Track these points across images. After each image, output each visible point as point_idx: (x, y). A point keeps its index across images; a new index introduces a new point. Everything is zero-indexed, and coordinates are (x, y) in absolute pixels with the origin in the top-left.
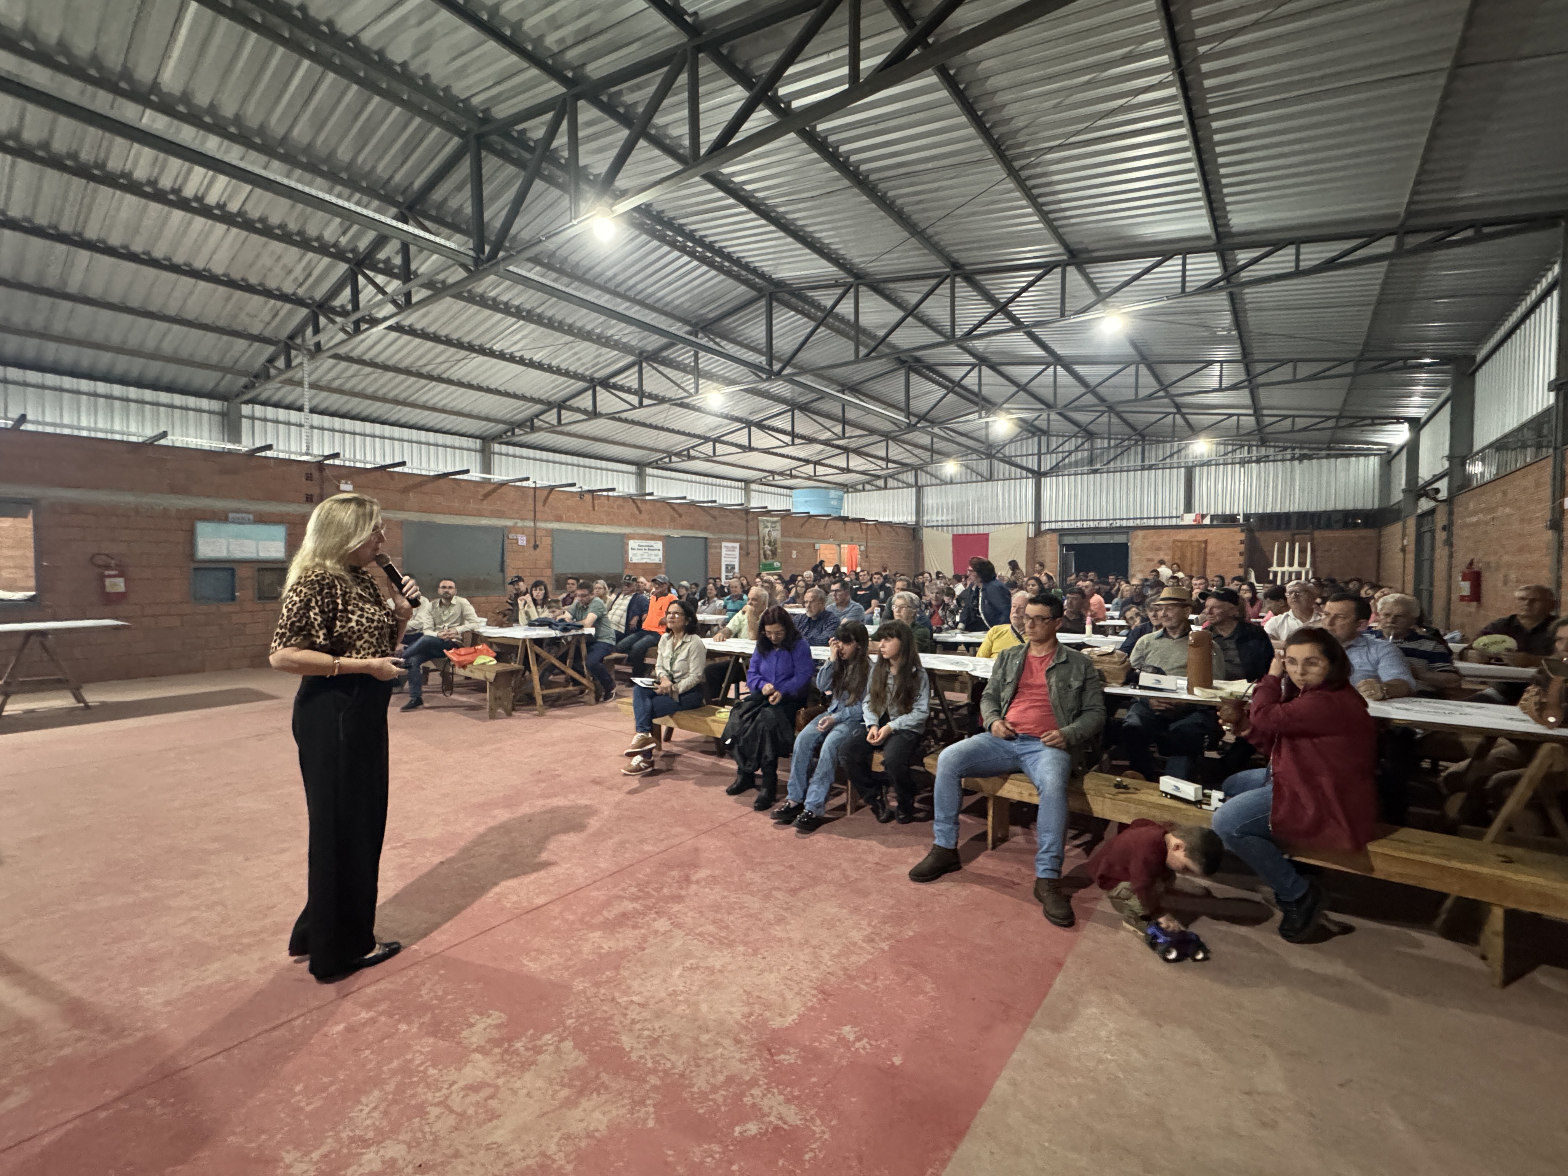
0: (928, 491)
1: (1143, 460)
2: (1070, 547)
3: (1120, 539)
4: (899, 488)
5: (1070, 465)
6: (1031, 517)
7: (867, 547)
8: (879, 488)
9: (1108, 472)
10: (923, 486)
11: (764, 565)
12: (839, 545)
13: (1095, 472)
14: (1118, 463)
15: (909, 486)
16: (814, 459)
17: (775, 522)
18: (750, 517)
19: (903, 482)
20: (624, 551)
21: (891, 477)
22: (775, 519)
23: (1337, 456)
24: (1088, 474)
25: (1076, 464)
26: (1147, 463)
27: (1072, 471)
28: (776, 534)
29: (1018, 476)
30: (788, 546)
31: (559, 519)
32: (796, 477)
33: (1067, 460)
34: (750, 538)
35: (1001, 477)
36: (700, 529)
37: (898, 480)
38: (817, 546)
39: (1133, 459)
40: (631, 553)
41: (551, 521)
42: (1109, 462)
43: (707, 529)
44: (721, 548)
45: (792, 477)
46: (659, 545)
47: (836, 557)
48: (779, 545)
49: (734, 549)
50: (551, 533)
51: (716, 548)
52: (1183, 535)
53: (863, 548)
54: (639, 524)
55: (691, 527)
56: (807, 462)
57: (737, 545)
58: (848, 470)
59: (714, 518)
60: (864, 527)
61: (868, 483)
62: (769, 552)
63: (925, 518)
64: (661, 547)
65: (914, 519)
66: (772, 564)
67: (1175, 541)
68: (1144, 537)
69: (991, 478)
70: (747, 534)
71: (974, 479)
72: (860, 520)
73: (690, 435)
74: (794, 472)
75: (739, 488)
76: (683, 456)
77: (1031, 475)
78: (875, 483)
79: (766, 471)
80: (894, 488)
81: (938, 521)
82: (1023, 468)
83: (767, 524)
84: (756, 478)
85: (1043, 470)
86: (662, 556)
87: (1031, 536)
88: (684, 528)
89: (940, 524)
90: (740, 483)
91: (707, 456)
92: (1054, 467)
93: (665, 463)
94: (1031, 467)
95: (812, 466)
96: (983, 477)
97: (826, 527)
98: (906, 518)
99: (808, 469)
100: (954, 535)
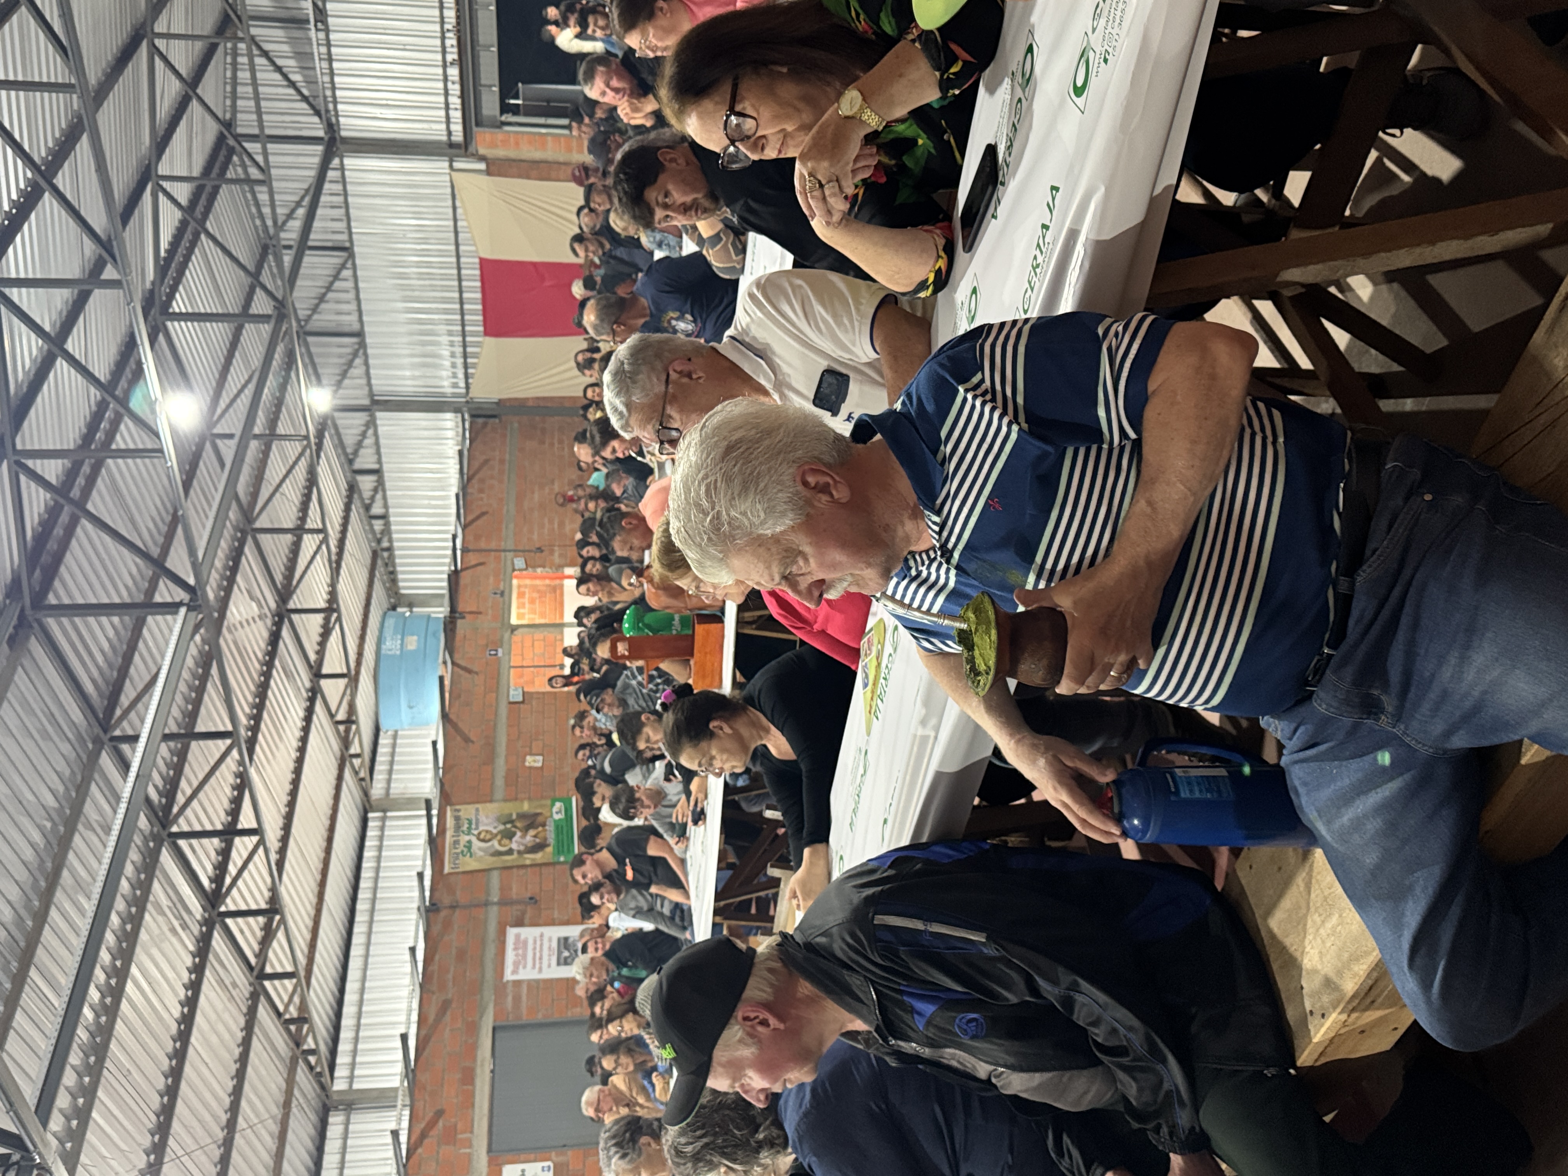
0: (380, 384)
2: (507, 90)
4: (377, 444)
5: (307, 68)
6: (443, 165)
7: (516, 551)
10: (371, 394)
11: (559, 851)
12: (514, 629)
15: (372, 423)
16: (304, 678)
17: (457, 818)
18: (446, 900)
19: (364, 435)
21: (351, 462)
22: (450, 822)
24: (327, 31)
25: (304, 57)
27: (321, 66)
28: (487, 817)
29: (339, 187)
30: (518, 781)
32: (352, 709)
33: (296, 77)
34: (495, 896)
35: (342, 226)
36: (472, 1049)
37: (359, 445)
38: (516, 695)
43: (473, 1028)
44: (517, 983)
46: (511, 1173)
47: (539, 635)
48: (513, 809)
49: (520, 944)
51: (517, 999)
53: (519, 563)
55: (469, 1077)
56: (314, 693)
57: (512, 933)
58: (332, 608)
59: (445, 1006)
60: (473, 559)
62: (529, 838)
63: (449, 390)
64: (518, 1168)
65: (449, 415)
66: (558, 826)
69: (347, 250)
70: (487, 904)
71: (350, 284)
72: (454, 578)
73: (246, 1044)
74: (341, 716)
75: (382, 828)
76: (300, 1030)
77: (336, 162)
78: (367, 494)
79: (340, 778)
80: (378, 453)
81: (454, 365)
82: (321, 178)
83: (461, 847)
84: (357, 794)
85: (321, 133)
86: (540, 1165)
87: (482, 166)
88: (469, 1101)
89: (460, 361)
90: (371, 824)
91: (299, 982)
92: (312, 106)
93: (319, 1061)
94: (316, 160)
95: (324, 683)
96: (343, 266)
97: (469, 671)
98: (450, 434)
99: (333, 689)
100: (487, 333)
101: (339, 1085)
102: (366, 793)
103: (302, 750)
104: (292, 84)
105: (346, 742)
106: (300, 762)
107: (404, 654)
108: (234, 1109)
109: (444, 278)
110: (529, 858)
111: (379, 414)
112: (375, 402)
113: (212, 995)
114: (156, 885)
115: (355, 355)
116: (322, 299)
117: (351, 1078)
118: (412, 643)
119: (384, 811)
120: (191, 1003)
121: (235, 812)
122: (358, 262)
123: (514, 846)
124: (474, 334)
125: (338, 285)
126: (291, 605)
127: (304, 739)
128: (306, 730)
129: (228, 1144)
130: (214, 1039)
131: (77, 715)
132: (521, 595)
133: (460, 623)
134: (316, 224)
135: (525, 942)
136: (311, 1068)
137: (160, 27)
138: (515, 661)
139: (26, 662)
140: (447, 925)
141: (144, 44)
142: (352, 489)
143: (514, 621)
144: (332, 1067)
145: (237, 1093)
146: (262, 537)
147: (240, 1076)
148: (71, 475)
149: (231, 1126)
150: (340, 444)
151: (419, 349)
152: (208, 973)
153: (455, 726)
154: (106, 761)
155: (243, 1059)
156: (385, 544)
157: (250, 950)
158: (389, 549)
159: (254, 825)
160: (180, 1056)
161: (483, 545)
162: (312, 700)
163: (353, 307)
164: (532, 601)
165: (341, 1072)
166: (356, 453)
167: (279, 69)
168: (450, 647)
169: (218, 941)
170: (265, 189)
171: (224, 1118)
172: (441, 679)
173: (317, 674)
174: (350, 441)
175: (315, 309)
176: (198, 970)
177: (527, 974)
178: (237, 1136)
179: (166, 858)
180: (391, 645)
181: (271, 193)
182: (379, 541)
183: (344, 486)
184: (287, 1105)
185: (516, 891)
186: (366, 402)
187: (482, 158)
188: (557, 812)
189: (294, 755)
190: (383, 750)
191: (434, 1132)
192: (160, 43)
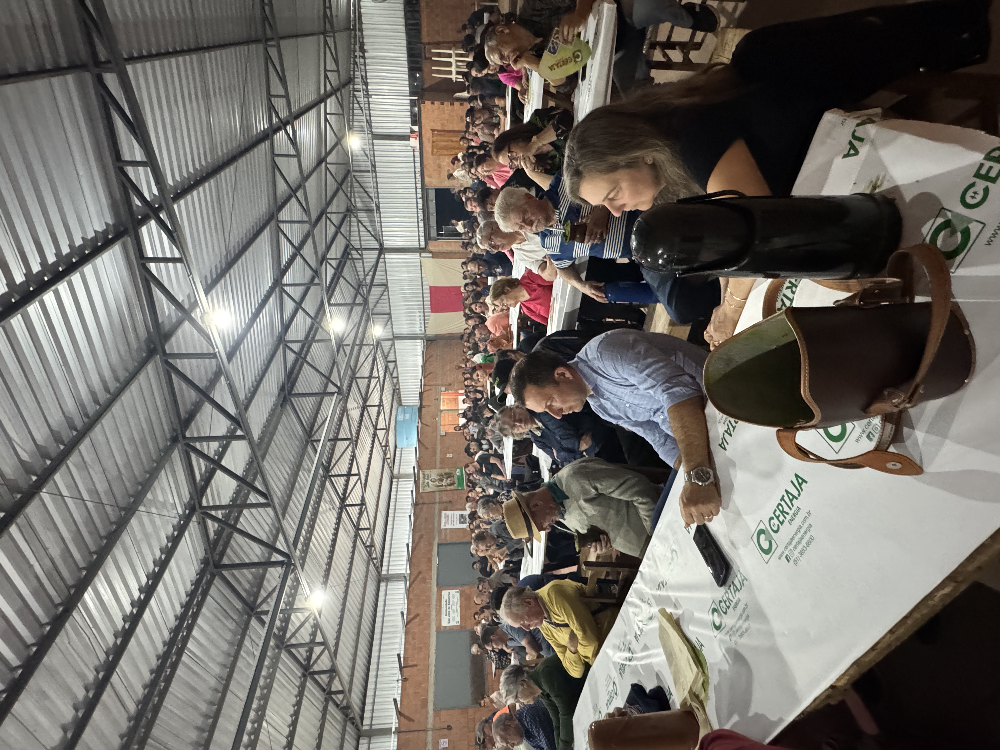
1: (368, 171)
2: (439, 229)
3: (432, 195)
4: (395, 352)
5: (373, 225)
6: (417, 255)
7: (442, 385)
8: (396, 366)
9: (378, 198)
10: (393, 334)
11: (459, 485)
12: (442, 411)
13: (378, 208)
14: (371, 191)
15: (393, 345)
16: (372, 430)
17: (424, 474)
18: (421, 501)
19: (390, 349)
20: (451, 630)
21: (386, 358)
22: (421, 476)
23: (361, 23)
24: (380, 213)
25: (372, 222)
26: (370, 169)
27: (378, 224)
28: (434, 474)
29: (383, 265)
30: (444, 462)
31: (425, 704)
32: (387, 441)
33: (370, 229)
34: (437, 500)
35: (384, 277)
36: (431, 551)
37: (389, 352)
38: (443, 433)
39: (367, 179)
40: (453, 623)
41: (427, 713)
42: (370, 197)
43: (431, 544)
44: (446, 530)
45: (386, 446)
46: (445, 593)
47: (451, 413)
48: (443, 471)
49: (447, 516)
50: (437, 711)
51: (446, 535)
52: (428, 147)
53: (443, 389)
54: (428, 615)
55: (430, 561)
56: (375, 435)
57: (443, 513)
58: (380, 405)
59: (421, 537)
60: (427, 388)
61: (392, 374)
62: (449, 481)
63: (419, 332)
64: (447, 592)
65: (419, 341)
66: (458, 477)
67: (433, 154)
68: (430, 177)
69: (386, 285)
70: (434, 503)
71: (387, 297)
72: (421, 394)
73: (353, 552)
74: (383, 444)
75: (397, 485)
76: (371, 550)
77: (382, 256)
78: (391, 370)
79: (383, 466)
80: (395, 355)
81: (421, 323)
82: (378, 261)
83: (425, 484)
84: (389, 472)
85: (378, 247)
86: (455, 591)
87: (431, 255)
88: (430, 569)
89: (422, 322)
90: (394, 483)
91: (370, 533)
92: (375, 238)
93: (377, 562)
94: (376, 256)
95: (378, 432)
96: (384, 291)
97: (427, 425)
98: (419, 347)
99: (381, 434)
100: (432, 312)
101: (384, 572)
102: (392, 472)
103: (371, 454)
104: (369, 231)
105: (385, 454)
106: (370, 458)
107: (404, 421)
108: (349, 574)
109: (418, 293)
110: (449, 488)
111: (396, 341)
112: (394, 337)
113: (342, 534)
114: (325, 493)
115: (388, 321)
116: (377, 302)
117: (388, 570)
118: (407, 416)
119: (398, 479)
120: (336, 535)
121: (350, 469)
122: (390, 289)
123: (443, 484)
124: (428, 312)
125: (383, 297)
126: (368, 404)
127: (372, 451)
128: (372, 448)
129: (347, 586)
130: (343, 549)
131: (301, 433)
132: (444, 402)
133: (423, 409)
134: (376, 277)
135: (448, 516)
136: (375, 565)
137: (329, 210)
138: (442, 423)
139: (286, 413)
140: (421, 509)
141: (324, 216)
142: (387, 367)
143: (442, 409)
144: (382, 566)
145: (350, 569)
146: (358, 380)
147: (351, 563)
148: (302, 349)
149: (348, 580)
150: (383, 352)
151: (409, 318)
152: (341, 526)
153: (422, 444)
154: (309, 449)
155: (352, 558)
156: (397, 387)
157: (355, 519)
158: (399, 389)
159: (357, 472)
160: (332, 552)
161: (430, 383)
162: (374, 438)
163: (388, 305)
164: (448, 404)
165: (385, 568)
166: (388, 355)
167: (364, 226)
168: (420, 417)
169: (344, 516)
170: (361, 261)
171: (346, 577)
172: (418, 427)
173: (376, 428)
174: (386, 351)
175: (375, 306)
176: (338, 524)
177: (449, 526)
178: (350, 584)
179: (328, 484)
180: (400, 418)
181: (363, 263)
182: (395, 386)
183: (384, 366)
184: (366, 577)
185: (445, 499)
186: (392, 337)
187: (431, 252)
188: (458, 472)
189: (369, 456)
190: (398, 455)
191: (418, 579)
192: (329, 215)
